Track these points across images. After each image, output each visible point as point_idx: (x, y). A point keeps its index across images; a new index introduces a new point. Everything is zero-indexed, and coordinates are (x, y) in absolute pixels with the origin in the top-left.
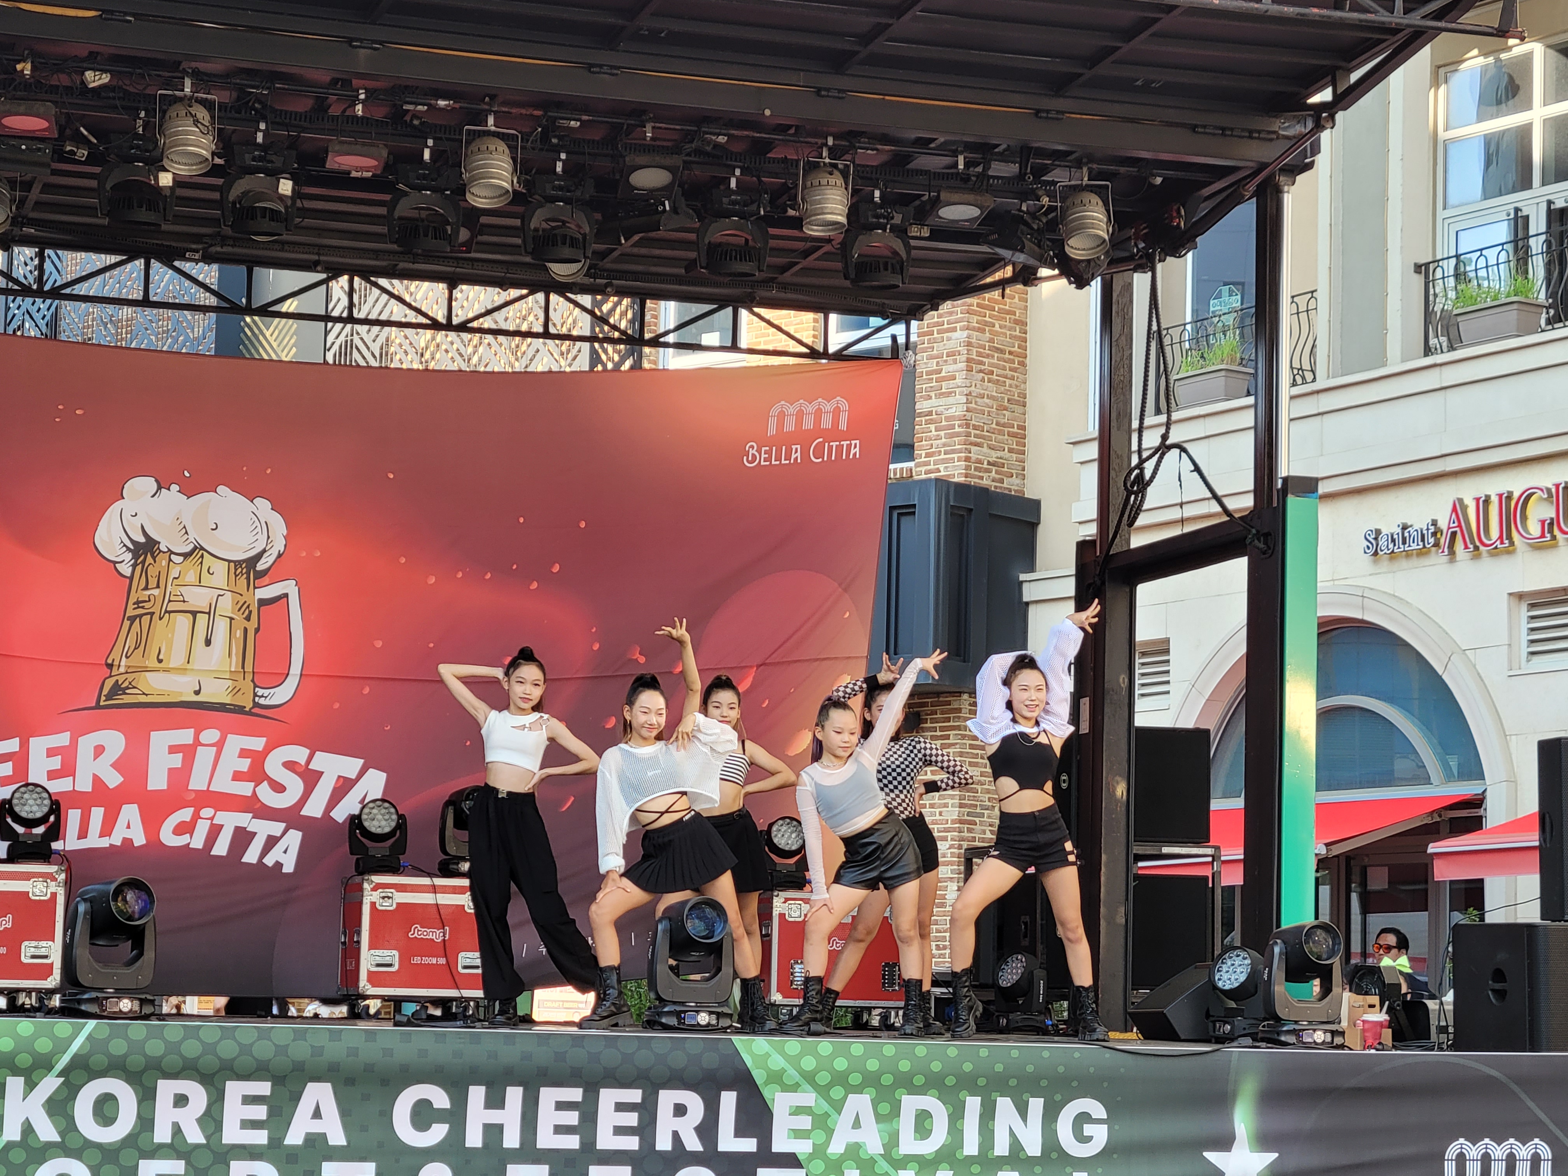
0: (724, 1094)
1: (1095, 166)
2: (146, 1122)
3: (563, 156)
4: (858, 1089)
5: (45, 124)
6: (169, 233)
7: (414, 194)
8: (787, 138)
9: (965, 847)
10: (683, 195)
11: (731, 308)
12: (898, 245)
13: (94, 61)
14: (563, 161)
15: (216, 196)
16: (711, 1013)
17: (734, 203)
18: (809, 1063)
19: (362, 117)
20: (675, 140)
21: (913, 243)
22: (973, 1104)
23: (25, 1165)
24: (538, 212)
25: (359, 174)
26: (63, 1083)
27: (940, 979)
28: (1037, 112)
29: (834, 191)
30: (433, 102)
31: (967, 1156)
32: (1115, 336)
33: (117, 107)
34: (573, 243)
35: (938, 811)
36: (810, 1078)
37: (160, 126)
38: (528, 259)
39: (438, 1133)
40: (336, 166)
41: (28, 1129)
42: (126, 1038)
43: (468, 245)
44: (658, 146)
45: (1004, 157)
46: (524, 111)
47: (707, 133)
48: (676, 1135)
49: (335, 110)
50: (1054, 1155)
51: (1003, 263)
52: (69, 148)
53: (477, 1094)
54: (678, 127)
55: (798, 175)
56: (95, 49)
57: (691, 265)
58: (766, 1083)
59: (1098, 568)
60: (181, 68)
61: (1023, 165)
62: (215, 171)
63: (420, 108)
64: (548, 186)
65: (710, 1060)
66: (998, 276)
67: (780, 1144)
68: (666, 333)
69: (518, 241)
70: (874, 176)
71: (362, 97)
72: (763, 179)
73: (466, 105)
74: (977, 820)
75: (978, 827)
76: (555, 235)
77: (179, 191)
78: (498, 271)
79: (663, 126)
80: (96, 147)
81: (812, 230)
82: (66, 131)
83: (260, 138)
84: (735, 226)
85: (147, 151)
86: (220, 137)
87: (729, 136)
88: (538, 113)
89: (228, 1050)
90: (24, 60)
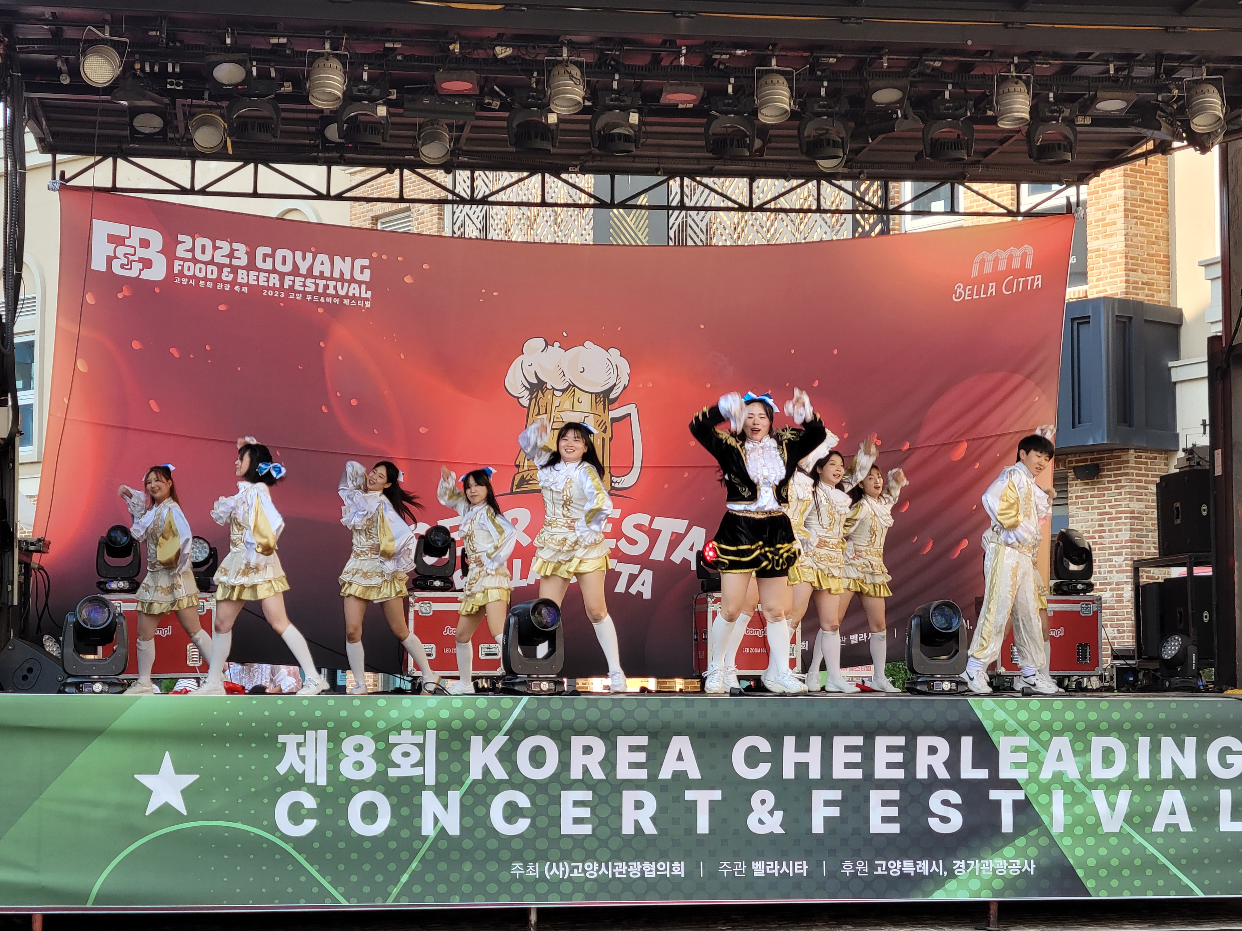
0: (963, 739)
1: (1211, 65)
2: (564, 765)
3: (825, 84)
4: (1060, 733)
5: (468, 86)
6: (558, 154)
7: (722, 118)
8: (985, 60)
9: (1134, 560)
10: (910, 105)
11: (949, 184)
12: (1068, 132)
13: (501, 40)
14: (826, 88)
15: (587, 127)
16: (951, 682)
17: (948, 108)
18: (1023, 716)
19: (685, 66)
20: (904, 67)
21: (1079, 129)
22: (1144, 742)
23: (485, 795)
24: (809, 124)
25: (683, 106)
26: (508, 740)
27: (1119, 654)
28: (1167, 28)
29: (1020, 96)
30: (733, 52)
31: (1142, 780)
32: (1230, 189)
33: (517, 71)
34: (835, 144)
35: (1114, 534)
36: (1025, 726)
37: (547, 81)
38: (803, 157)
39: (764, 769)
40: (667, 101)
41: (486, 771)
42: (549, 708)
43: (761, 151)
44: (892, 72)
45: (1144, 63)
46: (796, 54)
47: (927, 60)
48: (930, 768)
49: (665, 63)
50: (1206, 778)
51: (1146, 139)
52: (487, 101)
53: (789, 742)
54: (906, 58)
55: (993, 86)
56: (502, 31)
57: (919, 156)
58: (994, 730)
59: (1224, 356)
60: (560, 40)
61: (1158, 67)
62: (585, 110)
63: (724, 56)
64: (815, 105)
65: (953, 715)
66: (1143, 149)
67: (1005, 773)
68: (904, 204)
69: (797, 145)
70: (1048, 83)
71: (684, 51)
72: (968, 90)
73: (756, 53)
74: (1143, 539)
76: (822, 140)
77: (562, 126)
78: (784, 167)
79: (895, 57)
80: (506, 98)
81: (1004, 125)
82: (485, 89)
83: (615, 85)
84: (950, 125)
85: (539, 99)
86: (588, 85)
87: (943, 61)
88: (807, 54)
89: (617, 714)
90: (454, 43)
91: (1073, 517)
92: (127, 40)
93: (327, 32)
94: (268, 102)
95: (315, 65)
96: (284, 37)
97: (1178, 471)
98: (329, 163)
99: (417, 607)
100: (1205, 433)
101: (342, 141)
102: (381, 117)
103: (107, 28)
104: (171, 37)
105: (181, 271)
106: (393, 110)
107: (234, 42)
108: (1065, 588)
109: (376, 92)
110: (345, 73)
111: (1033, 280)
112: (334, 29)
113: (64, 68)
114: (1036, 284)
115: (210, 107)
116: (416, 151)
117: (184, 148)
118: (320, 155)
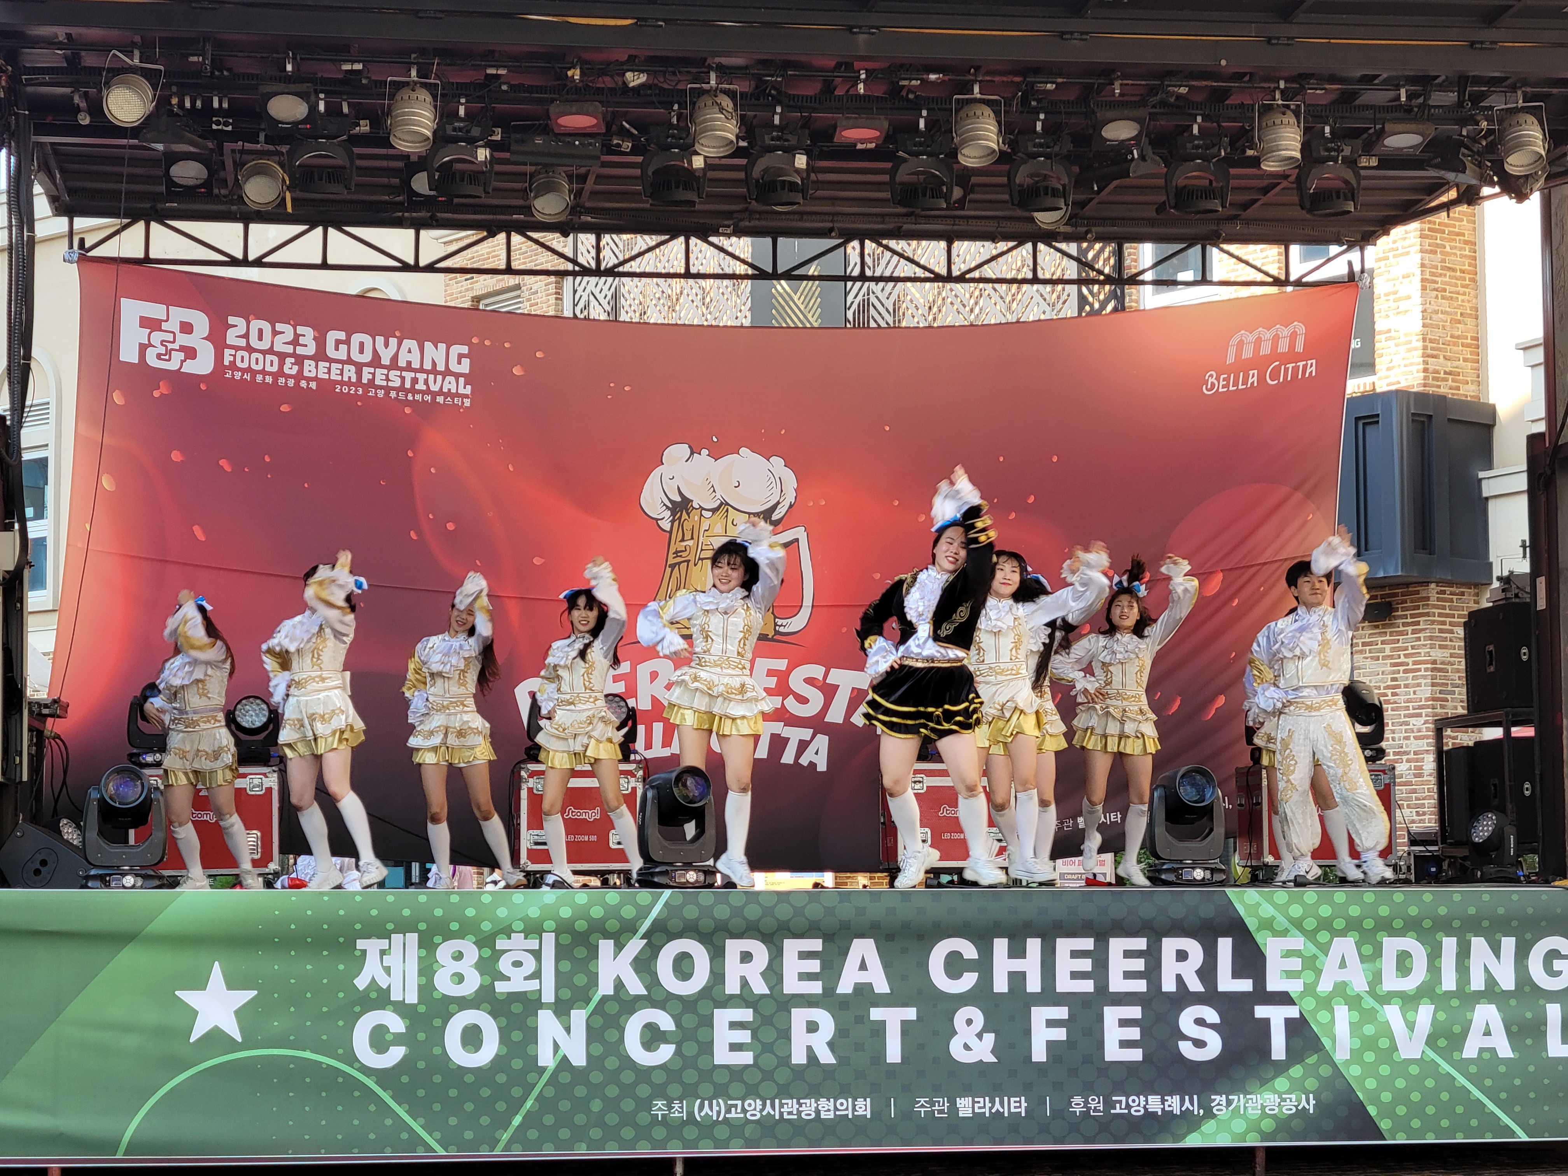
0: (1221, 940)
1: (1529, 89)
2: (718, 976)
3: (1042, 116)
4: (1343, 933)
5: (594, 121)
6: (706, 211)
7: (912, 159)
8: (1243, 84)
10: (1150, 144)
11: (1200, 246)
12: (1349, 176)
13: (632, 64)
14: (1043, 122)
15: (742, 175)
16: (1205, 872)
17: (1197, 147)
18: (1296, 911)
19: (864, 95)
20: (1141, 95)
21: (1363, 172)
22: (1450, 944)
23: (618, 1016)
24: (1022, 168)
25: (863, 146)
26: (646, 944)
27: (1417, 838)
28: (1473, 44)
29: (1288, 129)
30: (925, 76)
31: (1446, 991)
33: (654, 103)
34: (1055, 193)
36: (1298, 924)
37: (691, 116)
38: (1015, 212)
39: (969, 980)
40: (844, 140)
41: (619, 984)
42: (698, 905)
43: (961, 203)
44: (1126, 101)
45: (1444, 87)
46: (1005, 79)
47: (1170, 86)
48: (1179, 978)
49: (840, 91)
50: (1527, 989)
51: (1448, 186)
52: (615, 142)
53: (1001, 946)
54: (1143, 83)
55: (1253, 117)
56: (634, 52)
57: (1161, 208)
58: (1259, 930)
59: (1548, 458)
60: (706, 64)
61: (1461, 92)
62: (738, 152)
63: (914, 82)
64: (1030, 144)
65: (1207, 911)
66: (1444, 199)
67: (1274, 984)
68: (1143, 272)
69: (1006, 197)
70: (1323, 114)
71: (863, 76)
72: (1223, 124)
73: (954, 77)
74: (1449, 697)
76: (1038, 188)
77: (711, 172)
78: (990, 226)
79: (1130, 82)
80: (638, 139)
81: (1269, 167)
82: (611, 127)
83: (777, 120)
84: (1201, 169)
85: (681, 138)
86: (743, 121)
87: (1190, 87)
88: (1018, 79)
89: (784, 912)
90: (574, 67)
92: (162, 68)
93: (413, 56)
94: (339, 144)
95: (398, 97)
96: (359, 62)
97: (1491, 604)
98: (418, 225)
99: (531, 783)
100: (1524, 557)
101: (433, 193)
102: (483, 163)
103: (137, 53)
104: (217, 64)
105: (233, 363)
106: (497, 155)
107: (296, 69)
109: (476, 132)
110: (435, 107)
111: (1305, 367)
112: (422, 52)
113: (83, 105)
115: (266, 152)
116: (527, 210)
117: (234, 208)
118: (406, 214)
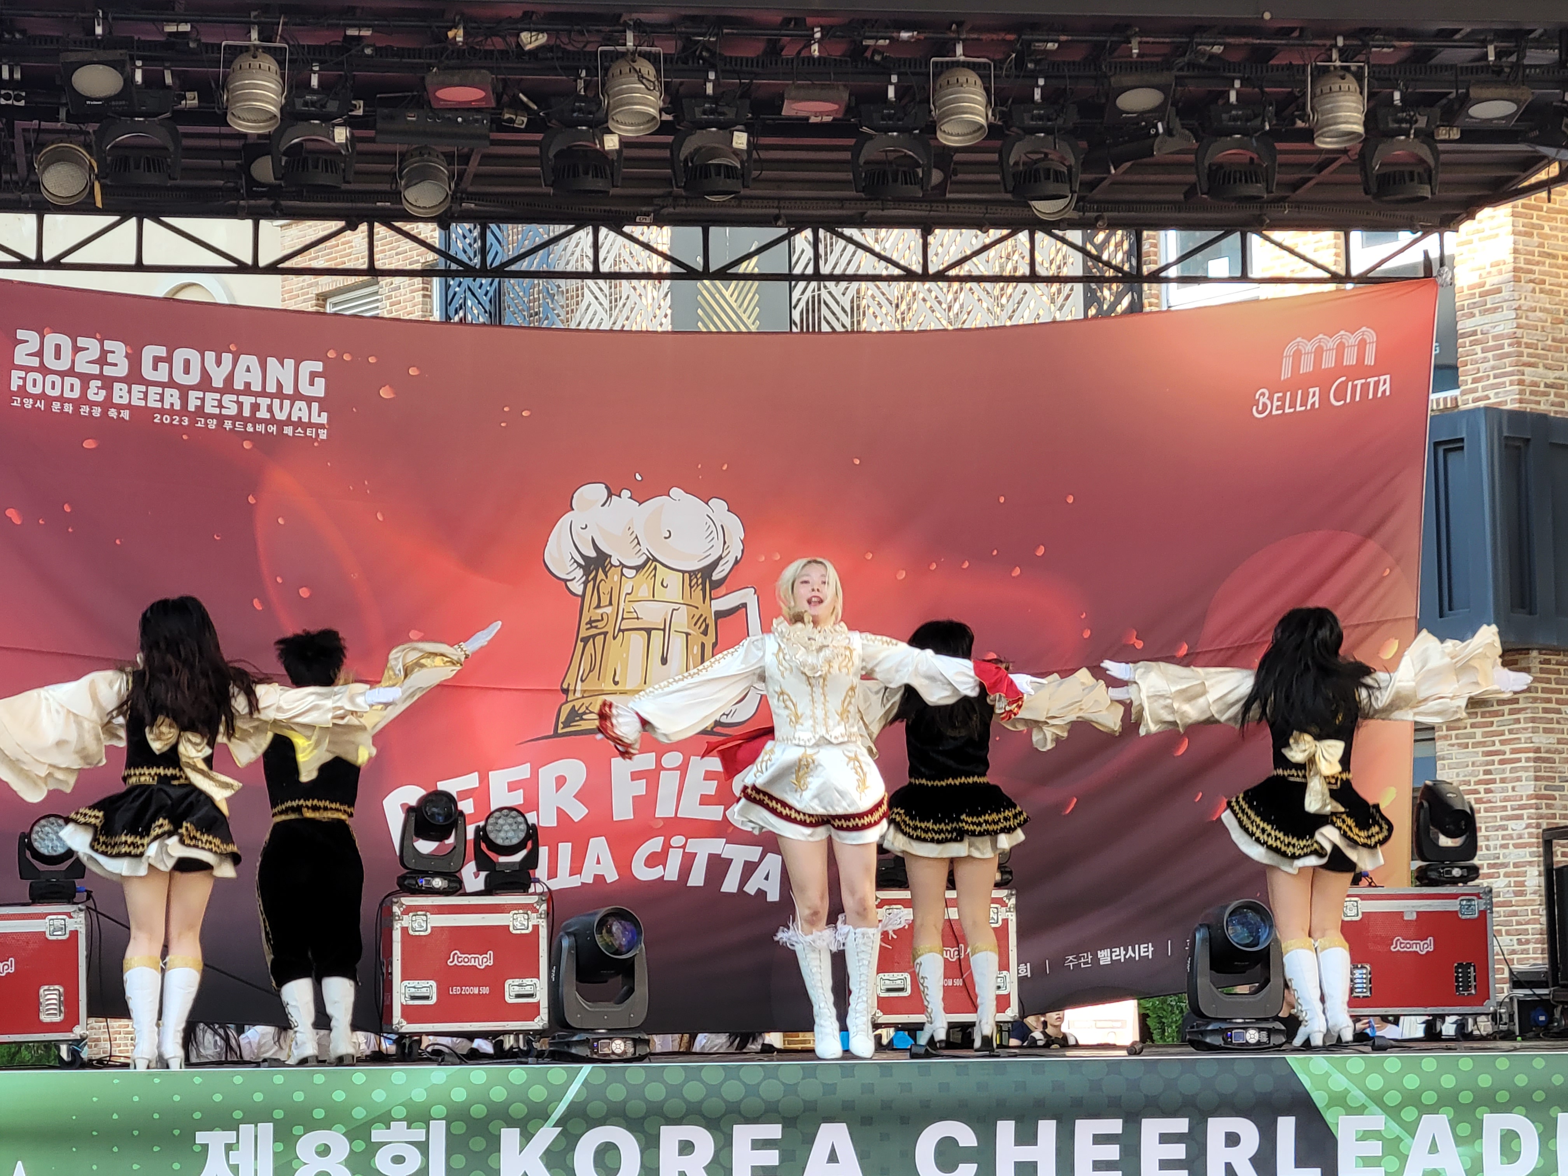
0: (1281, 1120)
3: (1041, 82)
4: (1433, 1109)
5: (480, 94)
6: (619, 197)
7: (880, 138)
8: (1291, 42)
9: (1544, 826)
10: (1177, 115)
11: (1238, 233)
12: (1424, 152)
13: (528, 21)
14: (1042, 88)
15: (667, 154)
16: (1260, 1029)
17: (1235, 119)
18: (1375, 1082)
19: (819, 58)
20: (1165, 55)
21: (1441, 147)
24: (1017, 144)
25: (817, 120)
26: (561, 1133)
27: (1522, 979)
29: (1348, 97)
30: (895, 35)
33: (556, 68)
34: (1058, 177)
35: (1510, 786)
36: (1378, 1099)
37: (603, 85)
38: (1009, 196)
40: (792, 113)
42: (624, 1082)
43: (942, 187)
44: (1146, 62)
45: (1541, 43)
46: (995, 37)
47: (1200, 44)
48: (1229, 1168)
49: (789, 52)
51: (1546, 161)
52: (507, 116)
53: (1006, 1130)
54: (1167, 40)
55: (1306, 81)
56: (529, 8)
57: (1191, 191)
58: (1328, 1106)
60: (622, 21)
61: (1563, 51)
62: (664, 128)
63: (881, 42)
64: (1026, 116)
65: (1264, 1083)
66: (1542, 176)
68: (1168, 266)
69: (997, 177)
70: (1392, 76)
71: (818, 35)
72: (1266, 89)
73: (931, 35)
74: (1557, 794)
75: (1557, 802)
76: (1037, 170)
77: (628, 153)
78: (978, 212)
79: (1151, 40)
80: (536, 113)
81: (1325, 143)
82: (504, 98)
83: (709, 89)
84: (1240, 145)
85: (590, 113)
86: (668, 89)
87: (1227, 46)
88: (1011, 37)
90: (456, 27)
91: (1443, 759)
93: (253, 14)
94: (161, 123)
95: (236, 65)
96: (186, 22)
98: (257, 215)
99: (406, 921)
101: (279, 182)
102: (340, 144)
104: (8, 25)
105: (22, 388)
106: (359, 133)
107: (107, 30)
108: (1433, 875)
109: (332, 106)
110: (283, 77)
111: (1377, 384)
112: (265, 9)
114: (1381, 389)
115: (69, 132)
116: (396, 196)
117: (25, 197)
118: (242, 203)
